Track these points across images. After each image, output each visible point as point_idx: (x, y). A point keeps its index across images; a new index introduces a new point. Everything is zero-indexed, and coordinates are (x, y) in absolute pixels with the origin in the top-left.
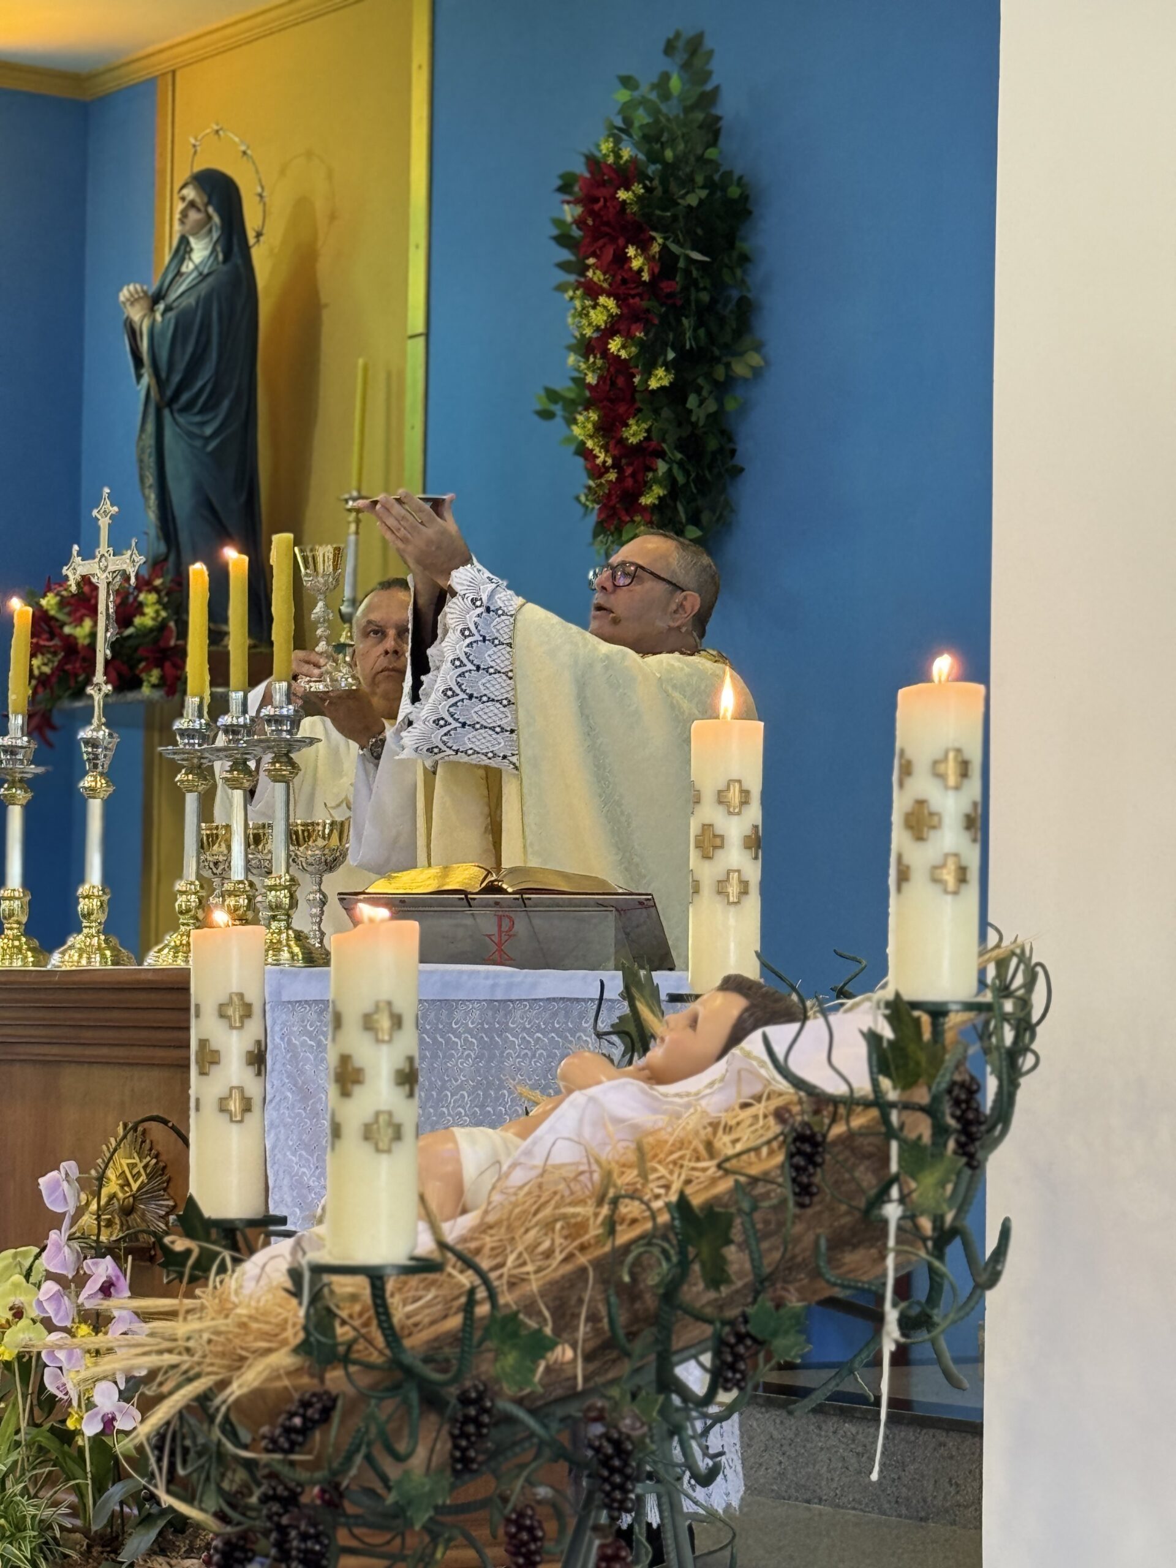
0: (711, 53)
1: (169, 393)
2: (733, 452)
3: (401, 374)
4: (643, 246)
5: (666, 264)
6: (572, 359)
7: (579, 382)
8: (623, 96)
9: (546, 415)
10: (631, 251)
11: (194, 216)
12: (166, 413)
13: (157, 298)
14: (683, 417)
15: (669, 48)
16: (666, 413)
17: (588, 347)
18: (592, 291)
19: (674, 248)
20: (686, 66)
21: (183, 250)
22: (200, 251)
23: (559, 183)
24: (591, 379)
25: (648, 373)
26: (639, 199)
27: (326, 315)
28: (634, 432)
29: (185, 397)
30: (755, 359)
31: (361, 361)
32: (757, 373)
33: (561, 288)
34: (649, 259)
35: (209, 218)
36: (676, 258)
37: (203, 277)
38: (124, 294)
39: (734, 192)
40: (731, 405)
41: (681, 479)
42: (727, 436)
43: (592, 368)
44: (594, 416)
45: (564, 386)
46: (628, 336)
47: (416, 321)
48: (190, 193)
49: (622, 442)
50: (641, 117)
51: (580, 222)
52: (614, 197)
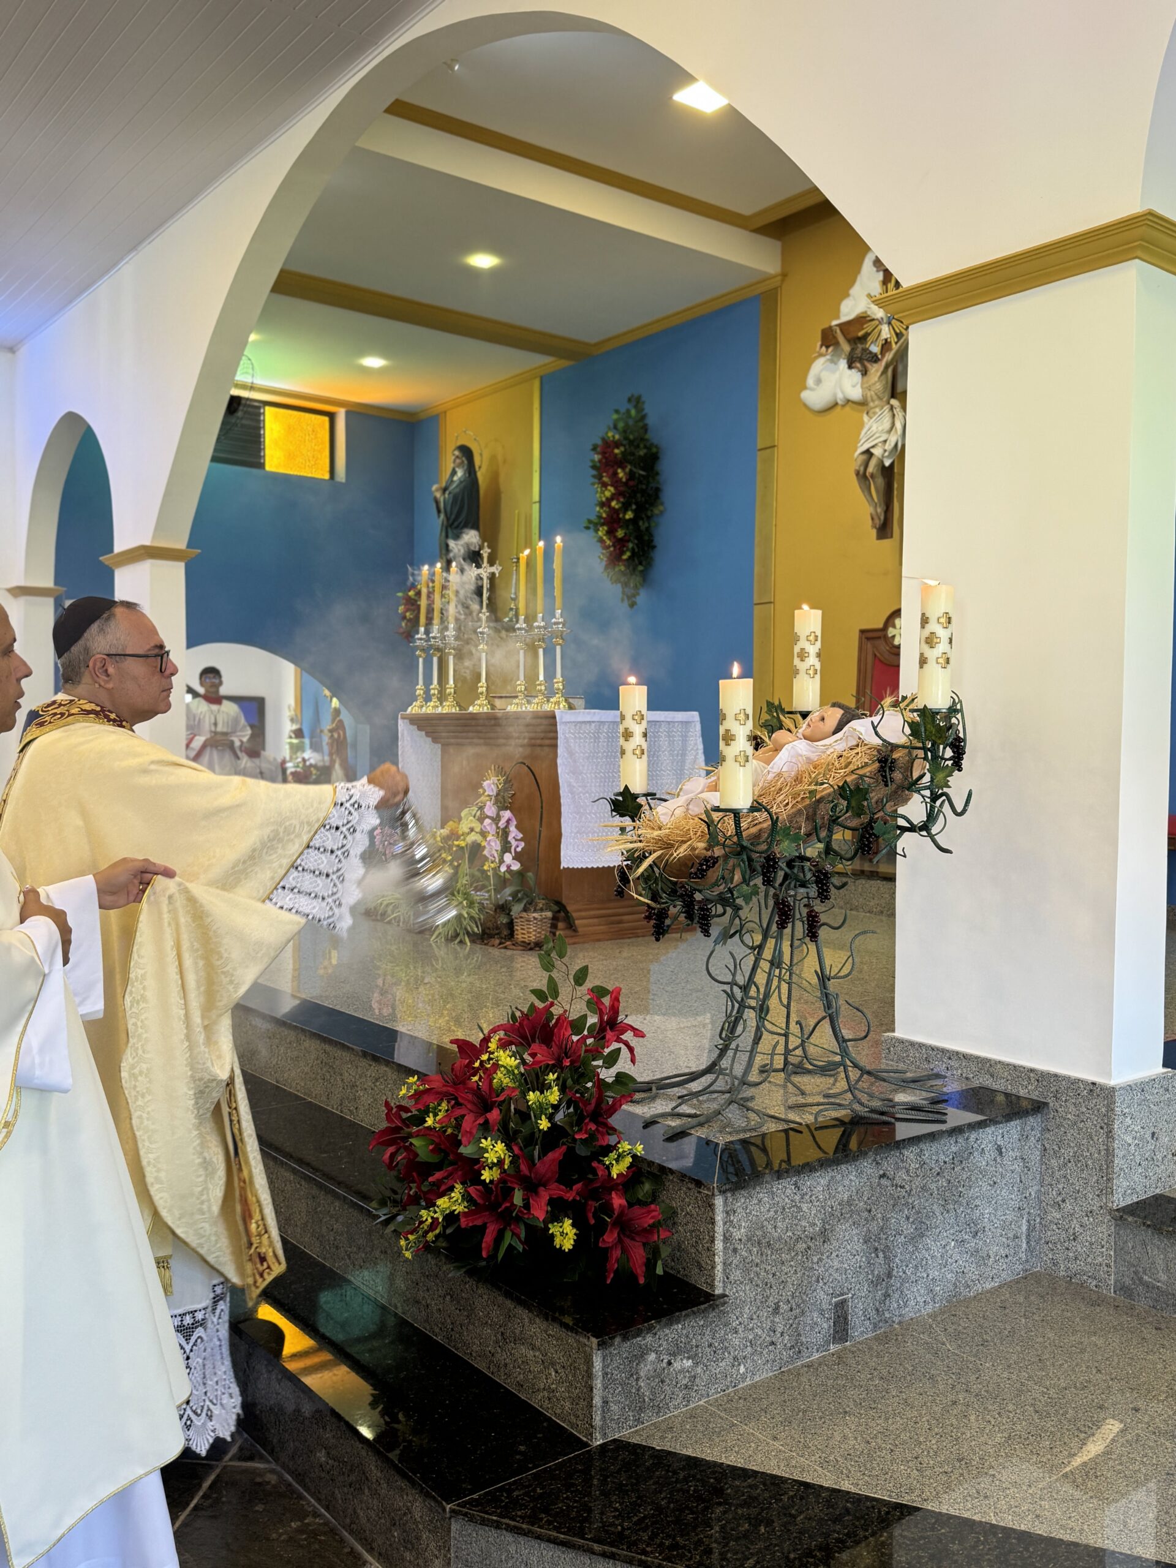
0: (644, 403)
1: (451, 521)
2: (652, 541)
3: (531, 515)
4: (623, 468)
5: (631, 476)
6: (598, 509)
7: (600, 517)
8: (615, 416)
9: (587, 528)
10: (619, 471)
11: (458, 461)
12: (449, 530)
13: (445, 490)
14: (638, 528)
15: (629, 400)
16: (631, 527)
17: (602, 505)
18: (605, 485)
19: (634, 470)
20: (636, 407)
21: (454, 473)
22: (460, 473)
23: (591, 447)
24: (604, 515)
25: (625, 513)
26: (622, 453)
27: (503, 496)
28: (620, 533)
29: (456, 524)
30: (661, 508)
31: (517, 512)
32: (662, 513)
33: (593, 484)
34: (625, 474)
35: (463, 462)
36: (635, 473)
37: (461, 482)
38: (434, 487)
39: (654, 450)
40: (653, 524)
41: (636, 550)
42: (651, 535)
43: (605, 511)
44: (606, 528)
45: (593, 518)
46: (618, 500)
47: (536, 497)
48: (457, 453)
49: (615, 537)
50: (621, 425)
51: (600, 461)
52: (612, 452)
